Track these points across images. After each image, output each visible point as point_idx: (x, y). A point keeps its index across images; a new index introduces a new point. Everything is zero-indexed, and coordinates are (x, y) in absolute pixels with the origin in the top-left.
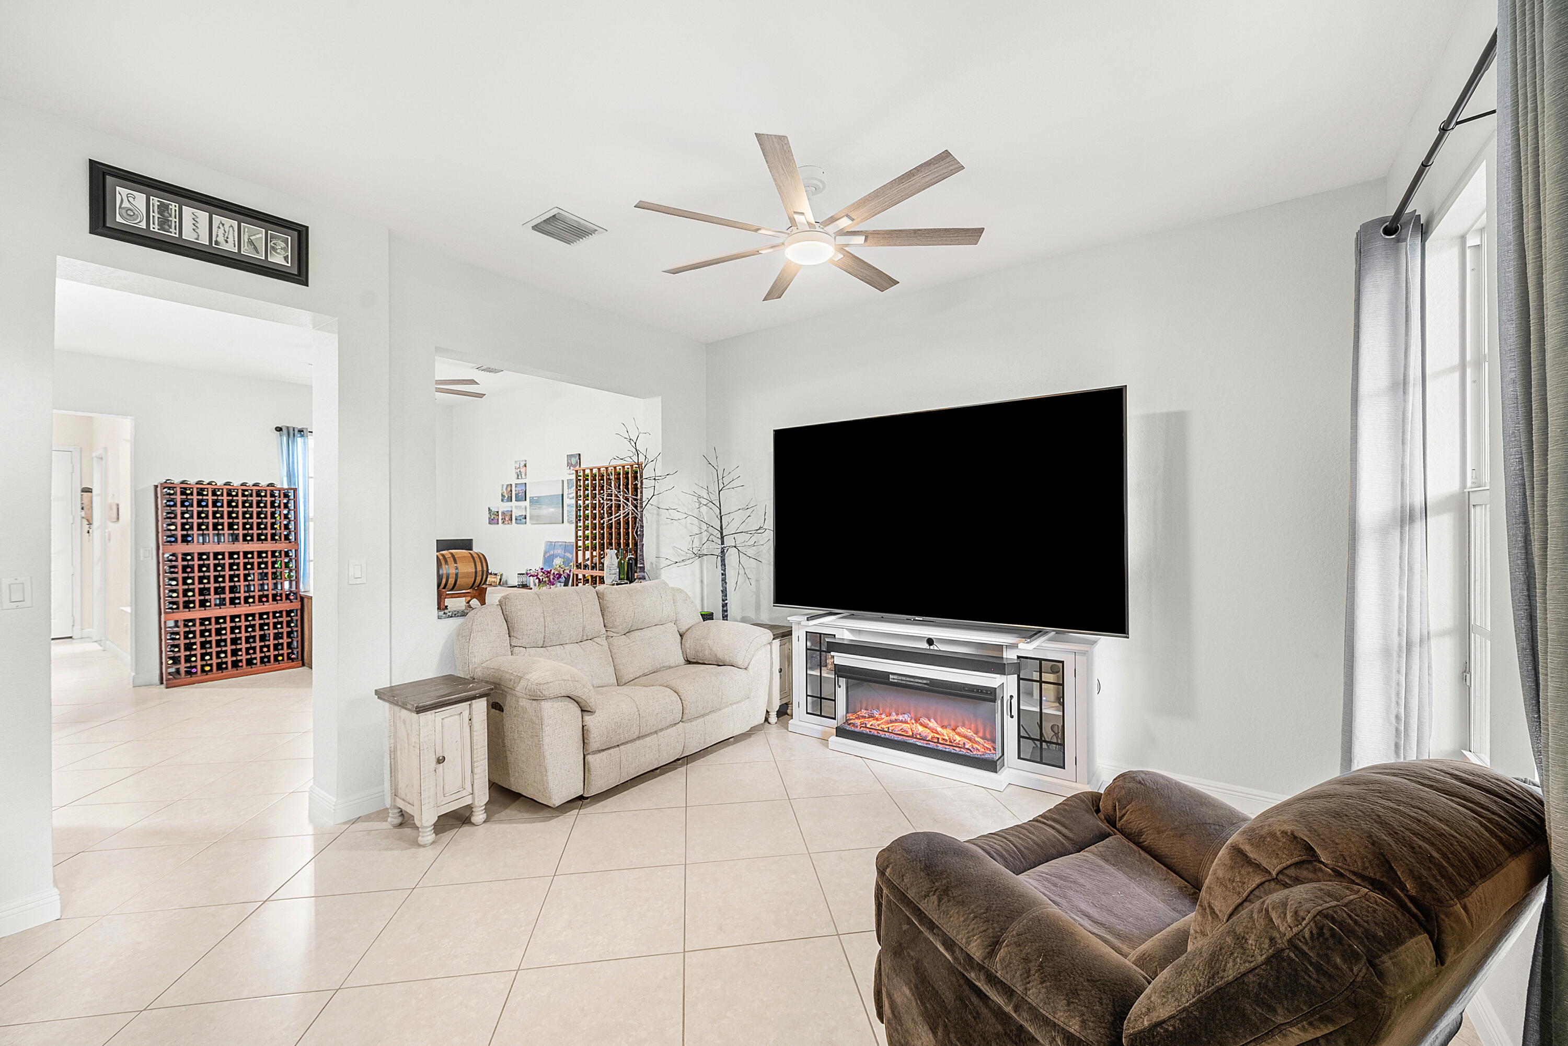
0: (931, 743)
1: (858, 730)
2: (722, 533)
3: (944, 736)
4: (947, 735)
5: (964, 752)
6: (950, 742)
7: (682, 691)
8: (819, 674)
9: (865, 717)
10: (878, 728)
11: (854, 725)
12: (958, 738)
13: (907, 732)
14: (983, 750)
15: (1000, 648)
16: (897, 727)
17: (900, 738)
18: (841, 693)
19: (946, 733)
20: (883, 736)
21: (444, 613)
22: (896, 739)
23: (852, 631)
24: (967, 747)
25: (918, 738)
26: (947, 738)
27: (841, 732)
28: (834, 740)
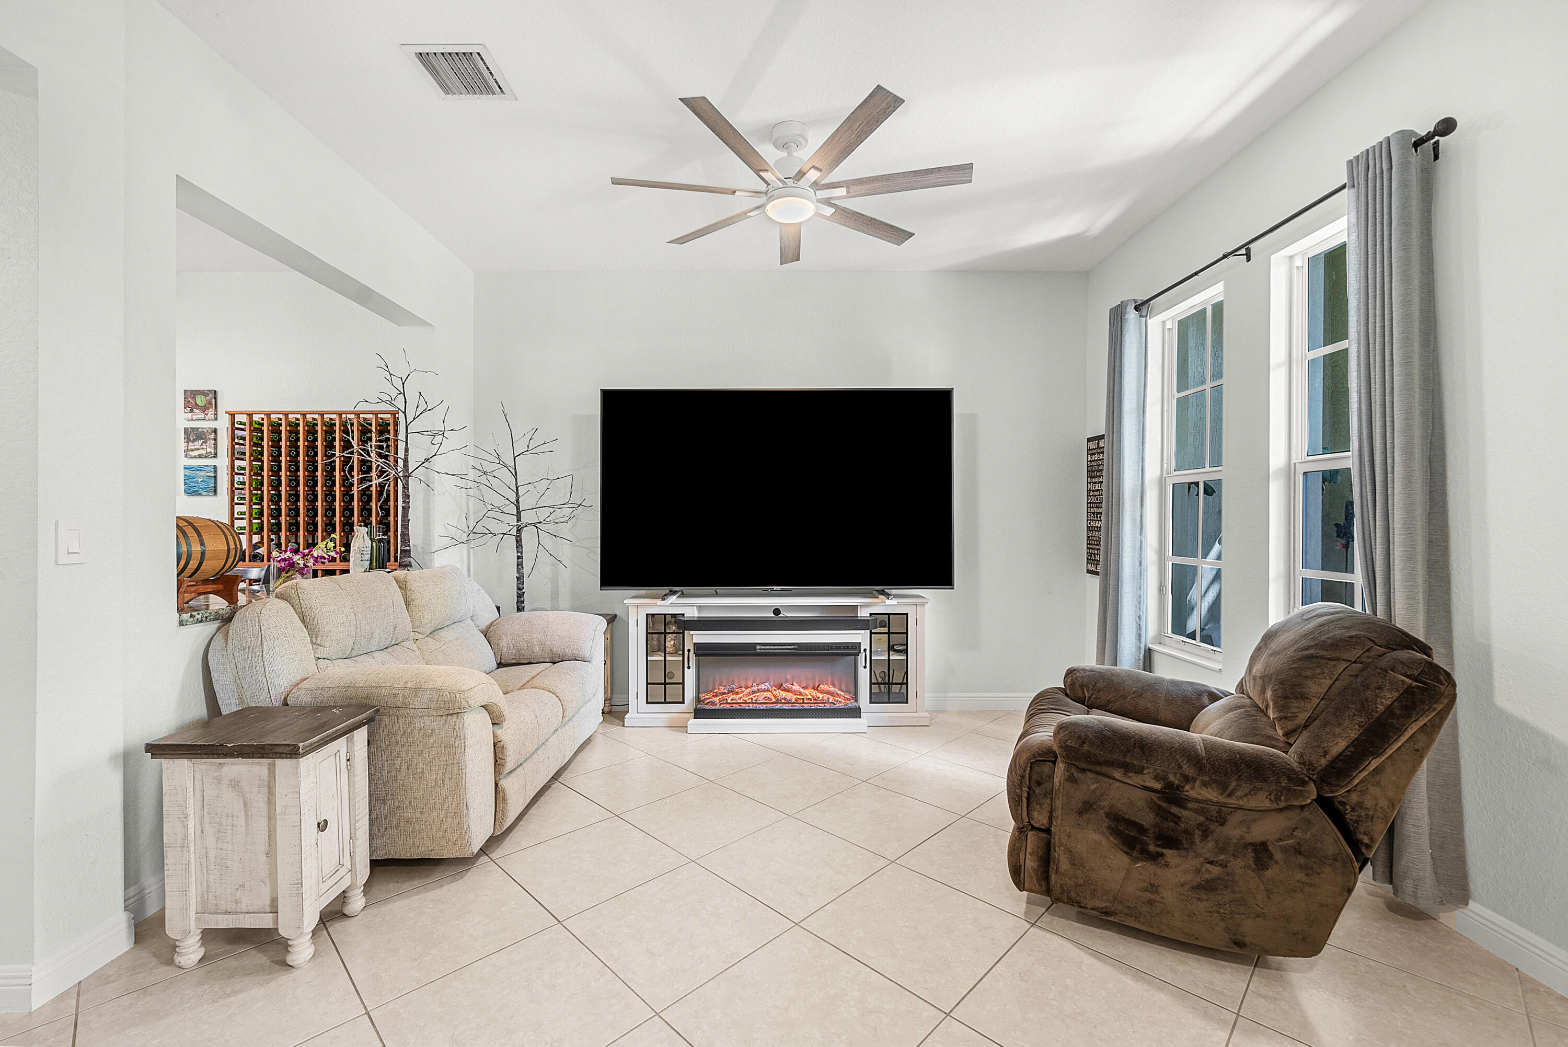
0: (797, 705)
1: (717, 707)
2: (518, 508)
3: (807, 695)
4: (810, 694)
5: (828, 706)
6: (815, 700)
7: (558, 691)
8: (663, 658)
9: (725, 693)
10: (739, 701)
11: (713, 703)
12: (821, 696)
13: (771, 699)
14: (843, 701)
15: (854, 608)
16: (761, 697)
17: (764, 706)
18: (690, 675)
19: (809, 693)
20: (747, 708)
21: (192, 616)
22: (762, 708)
23: (700, 608)
24: (830, 701)
25: (783, 703)
26: (810, 697)
27: (699, 713)
28: (695, 724)
